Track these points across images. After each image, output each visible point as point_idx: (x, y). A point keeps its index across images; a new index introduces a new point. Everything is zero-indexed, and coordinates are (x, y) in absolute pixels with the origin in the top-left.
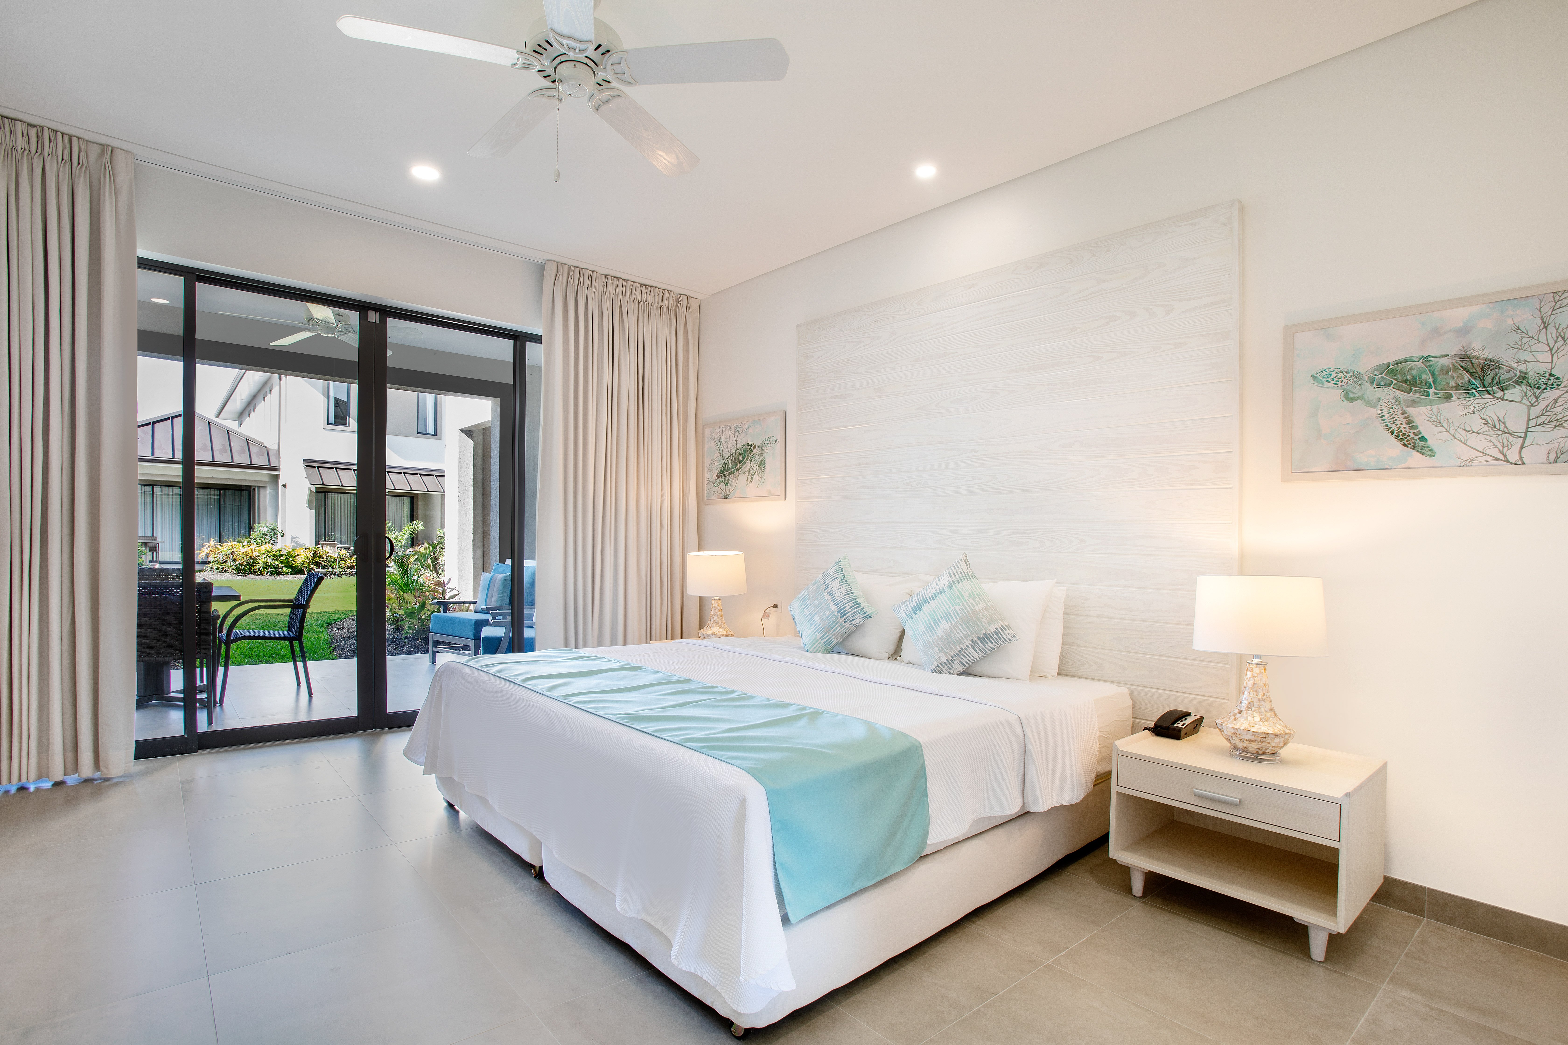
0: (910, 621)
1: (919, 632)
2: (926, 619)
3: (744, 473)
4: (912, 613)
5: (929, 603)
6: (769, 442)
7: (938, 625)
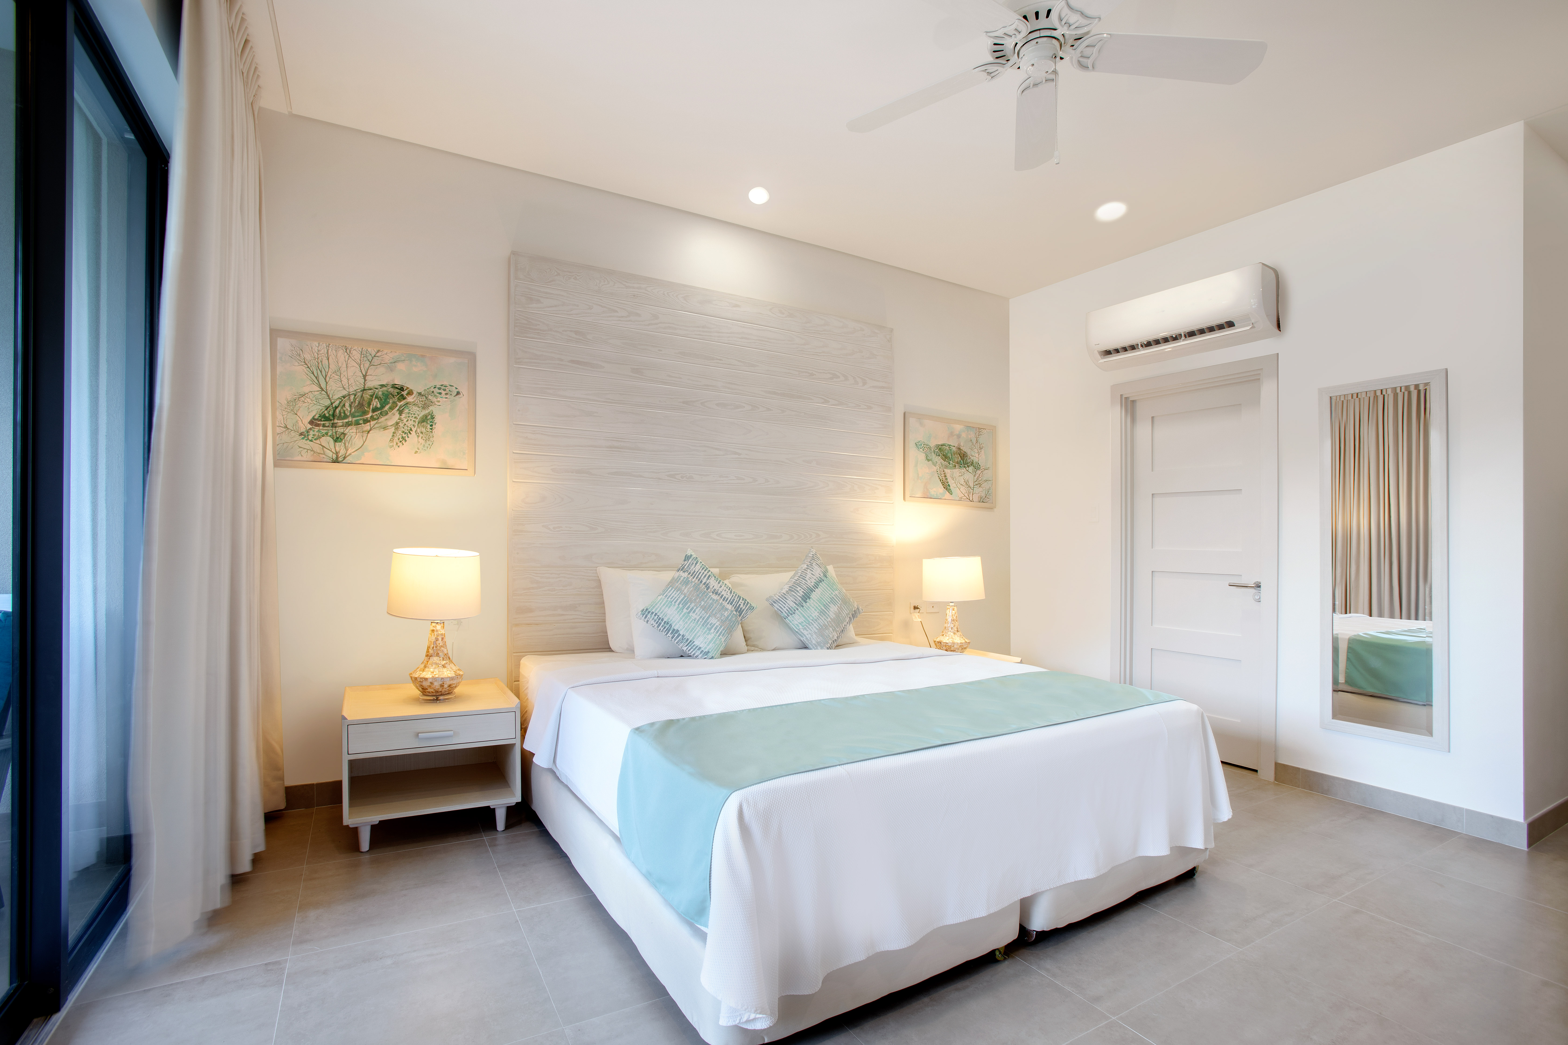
0: (801, 609)
1: (813, 617)
2: (817, 606)
3: (385, 428)
4: (802, 602)
5: (815, 591)
6: (444, 393)
7: (829, 609)
